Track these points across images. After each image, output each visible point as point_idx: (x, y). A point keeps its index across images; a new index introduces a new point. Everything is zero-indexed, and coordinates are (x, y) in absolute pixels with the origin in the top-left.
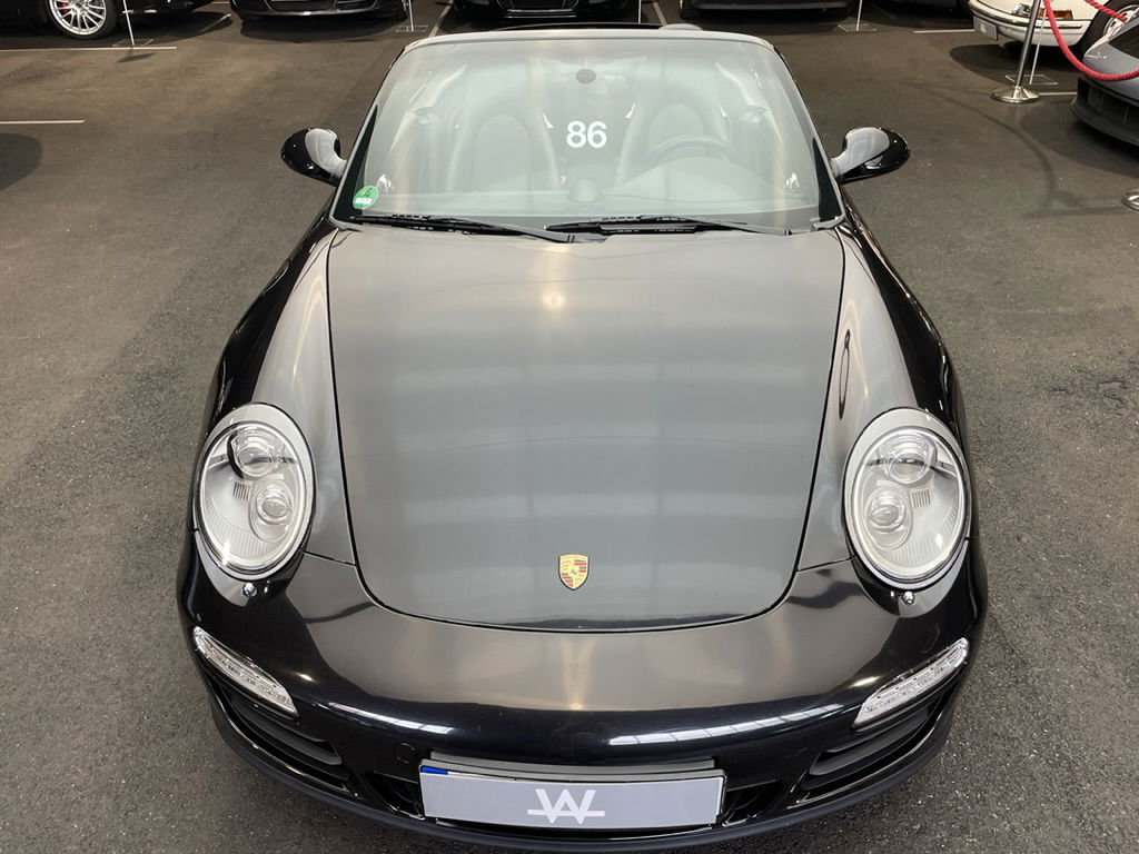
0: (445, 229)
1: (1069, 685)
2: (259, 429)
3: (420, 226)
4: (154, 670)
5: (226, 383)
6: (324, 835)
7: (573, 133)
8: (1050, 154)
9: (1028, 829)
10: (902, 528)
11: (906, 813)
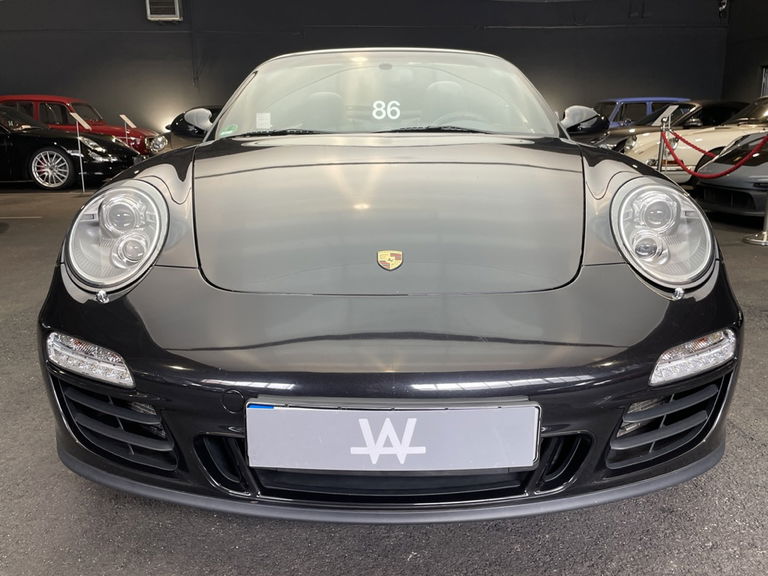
4: (14, 459)
7: (377, 109)
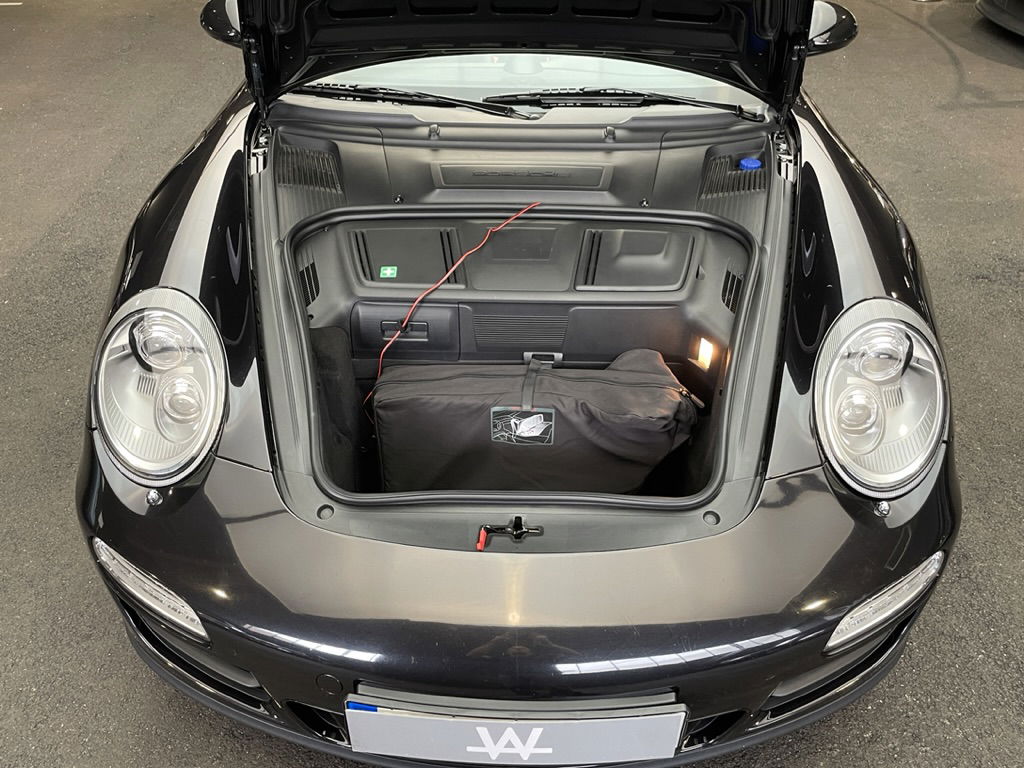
0: (375, 100)
1: (1012, 581)
2: (164, 317)
3: (346, 96)
5: (134, 257)
6: (249, 748)
8: (957, 50)
9: (981, 736)
10: (873, 429)
11: (856, 720)
